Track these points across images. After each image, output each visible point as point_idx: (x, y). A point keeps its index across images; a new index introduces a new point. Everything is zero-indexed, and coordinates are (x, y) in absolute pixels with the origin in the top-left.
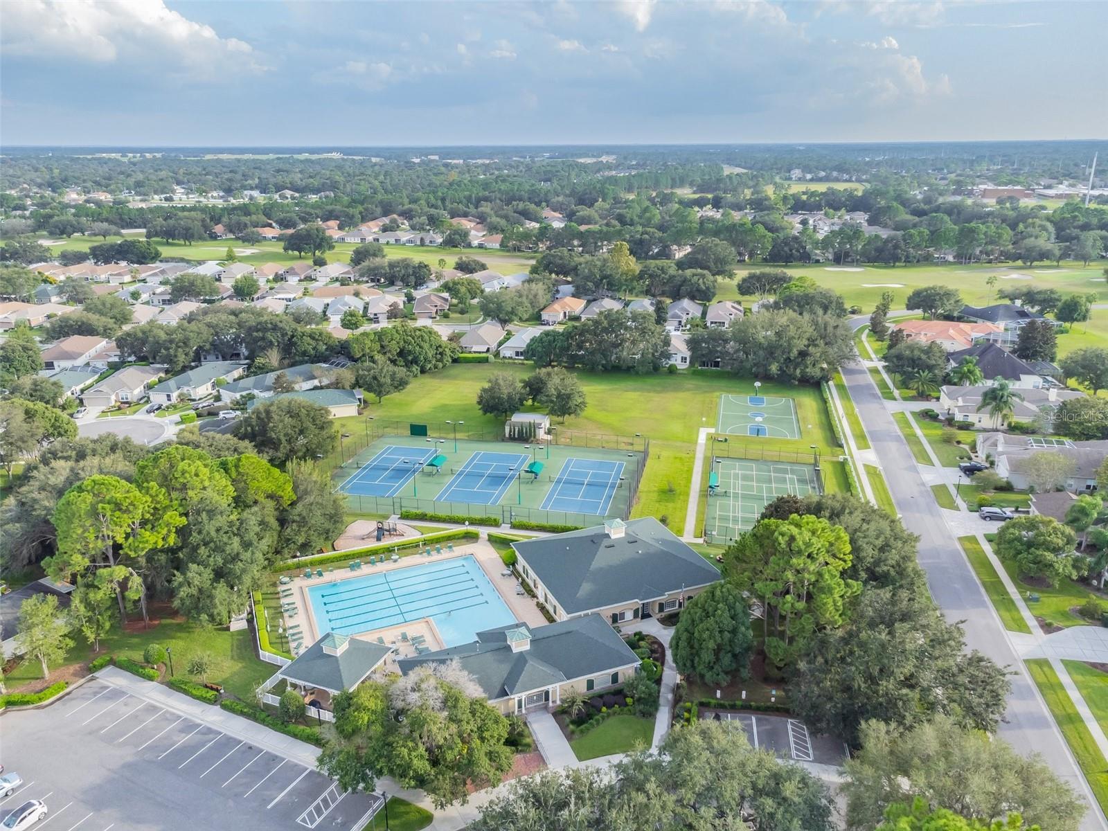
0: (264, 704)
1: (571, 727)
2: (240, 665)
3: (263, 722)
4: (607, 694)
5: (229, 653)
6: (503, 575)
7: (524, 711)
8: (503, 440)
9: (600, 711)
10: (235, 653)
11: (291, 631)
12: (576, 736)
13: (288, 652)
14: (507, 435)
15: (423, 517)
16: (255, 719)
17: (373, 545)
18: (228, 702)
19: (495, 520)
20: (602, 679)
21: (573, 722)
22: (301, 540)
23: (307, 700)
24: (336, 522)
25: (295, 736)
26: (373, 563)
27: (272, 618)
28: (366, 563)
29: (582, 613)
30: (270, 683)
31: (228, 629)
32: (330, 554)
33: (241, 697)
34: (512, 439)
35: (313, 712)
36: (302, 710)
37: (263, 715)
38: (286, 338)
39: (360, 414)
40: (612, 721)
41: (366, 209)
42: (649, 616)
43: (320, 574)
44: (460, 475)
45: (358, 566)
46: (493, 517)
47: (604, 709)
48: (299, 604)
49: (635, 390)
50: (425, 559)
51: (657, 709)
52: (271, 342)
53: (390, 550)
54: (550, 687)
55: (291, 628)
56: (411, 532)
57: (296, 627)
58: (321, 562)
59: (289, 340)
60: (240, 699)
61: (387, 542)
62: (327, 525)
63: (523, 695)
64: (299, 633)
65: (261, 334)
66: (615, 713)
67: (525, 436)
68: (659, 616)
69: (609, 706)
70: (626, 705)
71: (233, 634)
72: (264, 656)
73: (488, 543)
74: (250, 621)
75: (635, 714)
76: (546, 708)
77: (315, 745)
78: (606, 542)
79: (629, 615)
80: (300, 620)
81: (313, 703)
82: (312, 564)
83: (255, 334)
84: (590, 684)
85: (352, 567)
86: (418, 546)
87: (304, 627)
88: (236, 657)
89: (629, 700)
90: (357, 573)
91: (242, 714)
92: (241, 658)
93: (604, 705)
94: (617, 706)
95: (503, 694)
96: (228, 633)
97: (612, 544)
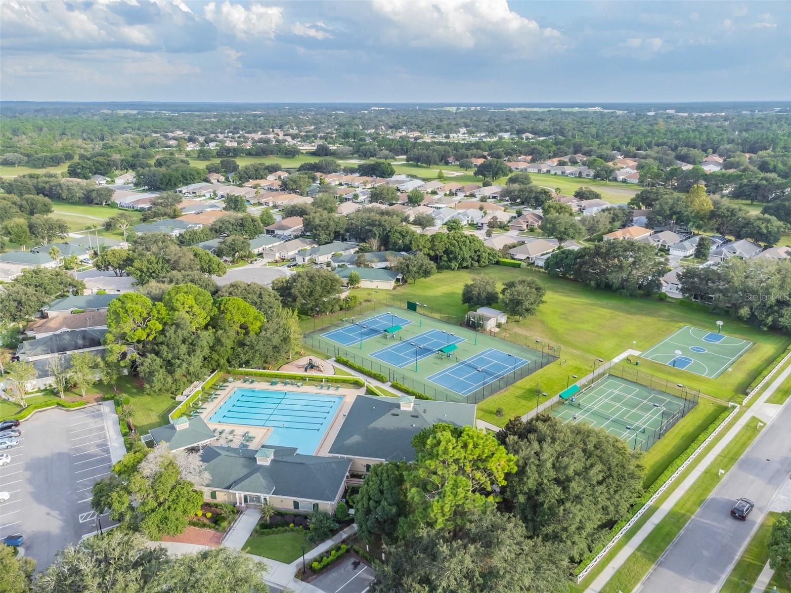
9: (288, 525)
12: (256, 534)
15: (345, 364)
20: (306, 504)
21: (261, 525)
26: (285, 384)
28: (282, 383)
31: (175, 398)
34: (468, 325)
39: (394, 289)
40: (289, 535)
45: (276, 383)
46: (382, 374)
47: (292, 525)
48: (221, 396)
52: (375, 233)
54: (261, 495)
55: (201, 408)
57: (204, 409)
59: (387, 234)
61: (307, 373)
63: (242, 494)
64: (201, 412)
66: (296, 531)
70: (308, 529)
75: (306, 537)
78: (395, 411)
80: (211, 405)
84: (296, 505)
85: (273, 383)
86: (321, 381)
89: (311, 526)
92: (162, 415)
93: (294, 523)
94: (301, 527)
95: (229, 488)
96: (174, 401)
97: (398, 413)
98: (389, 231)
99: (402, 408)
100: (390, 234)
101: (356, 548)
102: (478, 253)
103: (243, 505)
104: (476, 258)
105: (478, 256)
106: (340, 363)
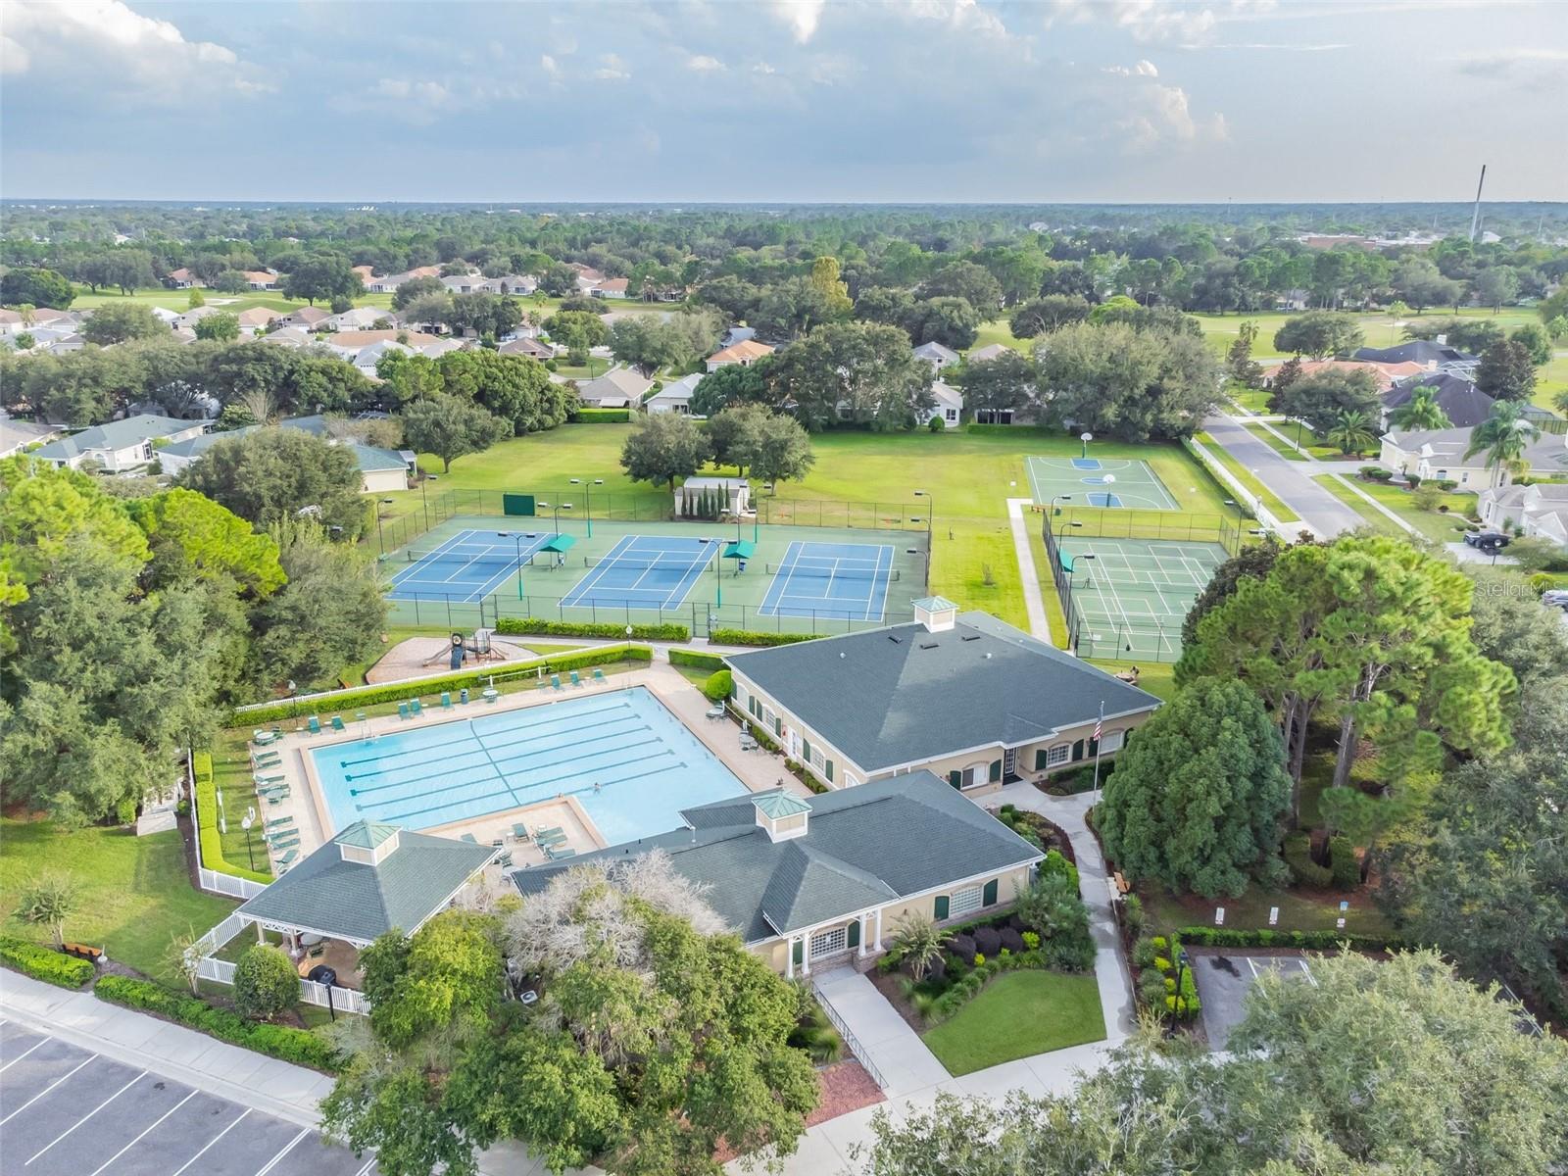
0: (200, 981)
1: (921, 999)
2: (152, 902)
3: (195, 1023)
4: (982, 925)
5: (130, 879)
6: (710, 717)
7: (806, 970)
8: (672, 519)
9: (972, 964)
10: (142, 878)
11: (274, 830)
12: (933, 1019)
13: (266, 870)
14: (678, 511)
16: (178, 1018)
17: (445, 674)
18: (112, 983)
19: (679, 629)
20: (964, 894)
21: (920, 989)
22: (296, 655)
23: (305, 968)
24: (368, 627)
25: (273, 1051)
26: (445, 704)
27: (234, 808)
29: (894, 769)
30: (217, 936)
31: (132, 832)
32: (357, 690)
33: (148, 970)
34: (687, 517)
35: (316, 994)
36: (290, 988)
37: (197, 1007)
38: (281, 375)
39: (411, 487)
40: (1002, 982)
41: (416, 251)
42: (1016, 779)
43: (338, 725)
44: (601, 567)
45: (418, 709)
46: (675, 624)
47: (980, 959)
48: (292, 778)
49: (882, 453)
50: (551, 695)
51: (1094, 953)
52: (253, 379)
53: (478, 682)
54: (862, 915)
55: (274, 823)
56: (519, 654)
57: (285, 820)
58: (341, 705)
59: (286, 378)
60: (144, 975)
61: (471, 669)
62: (351, 631)
63: (806, 934)
64: (291, 833)
65: (235, 368)
66: (1004, 966)
67: (709, 511)
68: (1035, 777)
69: (990, 953)
70: (1026, 948)
71: (142, 841)
72: (210, 881)
73: (671, 668)
74: (183, 815)
75: (1048, 966)
76: (852, 962)
77: (321, 1070)
79: (981, 776)
80: (295, 807)
81: (316, 975)
82: (322, 708)
83: (224, 367)
84: (942, 906)
85: (403, 713)
86: (533, 675)
87: (303, 821)
88: (144, 887)
89: (1030, 938)
90: (417, 721)
91: (146, 1007)
92: (156, 888)
94: (1006, 951)
96: (132, 838)
97: (932, 642)
99: (934, 628)
101: (1190, 930)
104: (546, 405)
105: (549, 400)
106: (518, 634)
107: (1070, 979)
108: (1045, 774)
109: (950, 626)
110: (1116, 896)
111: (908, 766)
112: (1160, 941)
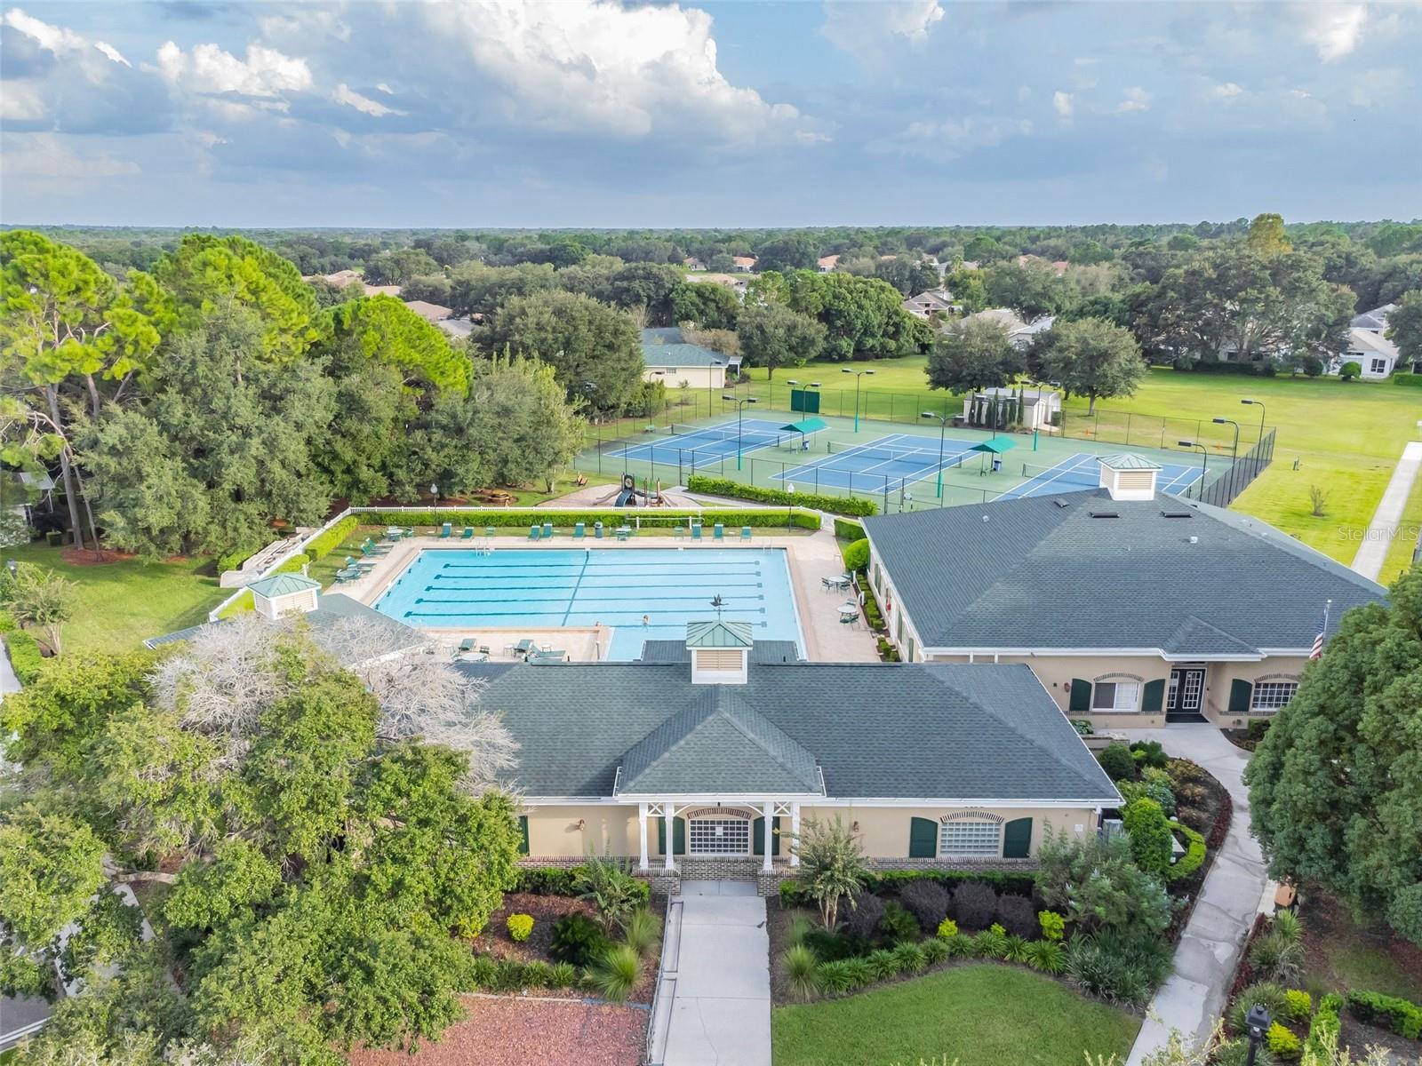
1: (800, 954)
4: (972, 880)
9: (933, 931)
14: (967, 421)
15: (726, 491)
17: (598, 509)
20: (967, 826)
21: (811, 940)
26: (577, 534)
28: (564, 534)
29: (973, 652)
31: (218, 583)
32: (506, 510)
34: (973, 424)
38: (662, 292)
39: (726, 387)
40: (968, 975)
42: (1198, 718)
43: (467, 536)
44: (843, 455)
45: (549, 534)
46: (862, 499)
47: (948, 928)
48: (382, 566)
50: (684, 543)
51: (1155, 982)
52: (638, 295)
54: (769, 803)
61: (629, 509)
63: (673, 804)
65: (625, 284)
66: (980, 954)
67: (997, 420)
68: (1229, 721)
69: (971, 924)
70: (1037, 933)
73: (832, 537)
75: (1060, 974)
76: (751, 876)
78: (1093, 506)
79: (1128, 697)
80: (358, 589)
82: (461, 520)
84: (923, 836)
85: (534, 535)
89: (1048, 919)
90: (544, 543)
93: (952, 915)
94: (999, 929)
95: (604, 786)
96: (214, 589)
97: (1110, 511)
98: (671, 290)
99: (1119, 494)
100: (673, 295)
101: (1374, 997)
102: (897, 319)
103: (670, 865)
104: (891, 329)
105: (896, 325)
106: (706, 493)
107: (1090, 1008)
108: (1245, 719)
109: (1148, 495)
110: (1268, 909)
111: (996, 652)
112: (1298, 998)
